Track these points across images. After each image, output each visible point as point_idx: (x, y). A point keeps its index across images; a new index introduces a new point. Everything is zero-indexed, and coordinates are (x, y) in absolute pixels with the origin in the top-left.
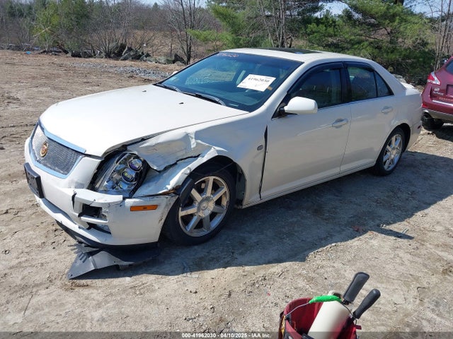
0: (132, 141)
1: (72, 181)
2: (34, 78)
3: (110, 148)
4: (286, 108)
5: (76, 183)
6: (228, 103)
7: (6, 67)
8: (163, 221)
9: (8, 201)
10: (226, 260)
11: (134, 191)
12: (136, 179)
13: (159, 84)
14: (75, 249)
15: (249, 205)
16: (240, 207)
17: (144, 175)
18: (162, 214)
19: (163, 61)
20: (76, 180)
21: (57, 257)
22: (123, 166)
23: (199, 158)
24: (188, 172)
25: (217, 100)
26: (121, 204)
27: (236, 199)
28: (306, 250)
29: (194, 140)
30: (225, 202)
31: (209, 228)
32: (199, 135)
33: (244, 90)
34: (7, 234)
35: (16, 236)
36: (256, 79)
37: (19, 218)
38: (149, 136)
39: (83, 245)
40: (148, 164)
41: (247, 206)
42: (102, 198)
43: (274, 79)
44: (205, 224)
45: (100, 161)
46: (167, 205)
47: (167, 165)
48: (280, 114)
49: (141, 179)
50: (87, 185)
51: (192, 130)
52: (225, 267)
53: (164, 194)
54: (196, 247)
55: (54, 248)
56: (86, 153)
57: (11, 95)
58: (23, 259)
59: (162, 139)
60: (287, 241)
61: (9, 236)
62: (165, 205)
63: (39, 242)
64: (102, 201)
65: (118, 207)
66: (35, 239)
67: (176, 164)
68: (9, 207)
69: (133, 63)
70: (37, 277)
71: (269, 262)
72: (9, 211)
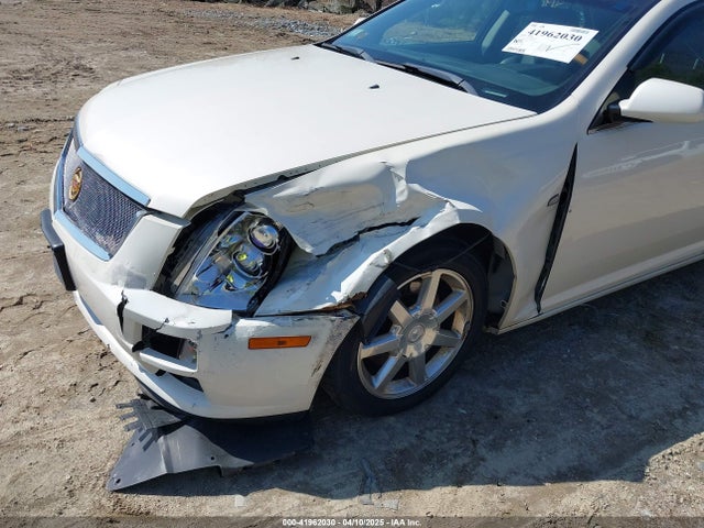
0: (255, 181)
1: (120, 270)
2: (124, 34)
3: (204, 198)
4: (625, 106)
5: (130, 274)
6: (481, 89)
7: (85, 15)
8: (322, 371)
9: (30, 275)
10: (460, 462)
11: (260, 297)
12: (264, 268)
13: (327, 44)
14: (129, 416)
15: (513, 327)
16: (492, 330)
17: (281, 263)
18: (322, 356)
19: (335, 9)
20: (128, 267)
21: (95, 426)
22: (236, 239)
23: (413, 229)
24: (386, 261)
25: (456, 80)
26: (226, 332)
27: (487, 314)
28: (640, 446)
29: (403, 182)
30: (460, 324)
31: (420, 380)
32: (415, 169)
33: (519, 58)
34: (9, 354)
35: (25, 363)
36: (548, 34)
37: (39, 318)
38: (296, 170)
39: (150, 404)
40: (292, 238)
41: (509, 329)
42: (184, 316)
43: (594, 33)
44: (413, 371)
45: (180, 227)
46: (332, 337)
47: (337, 241)
48: (609, 118)
49: (277, 272)
50: (152, 281)
51: (399, 157)
52: (459, 484)
53: (326, 311)
54: (391, 420)
55: (93, 400)
56: (149, 206)
57: (83, 62)
58: (28, 425)
59: (326, 178)
60: (594, 414)
61: (11, 361)
62: (326, 337)
63: (64, 382)
64: (182, 324)
65: (221, 339)
66: (60, 372)
67: (356, 239)
68: (27, 291)
69: (286, 11)
70: (44, 480)
71: (560, 477)
72: (25, 300)
